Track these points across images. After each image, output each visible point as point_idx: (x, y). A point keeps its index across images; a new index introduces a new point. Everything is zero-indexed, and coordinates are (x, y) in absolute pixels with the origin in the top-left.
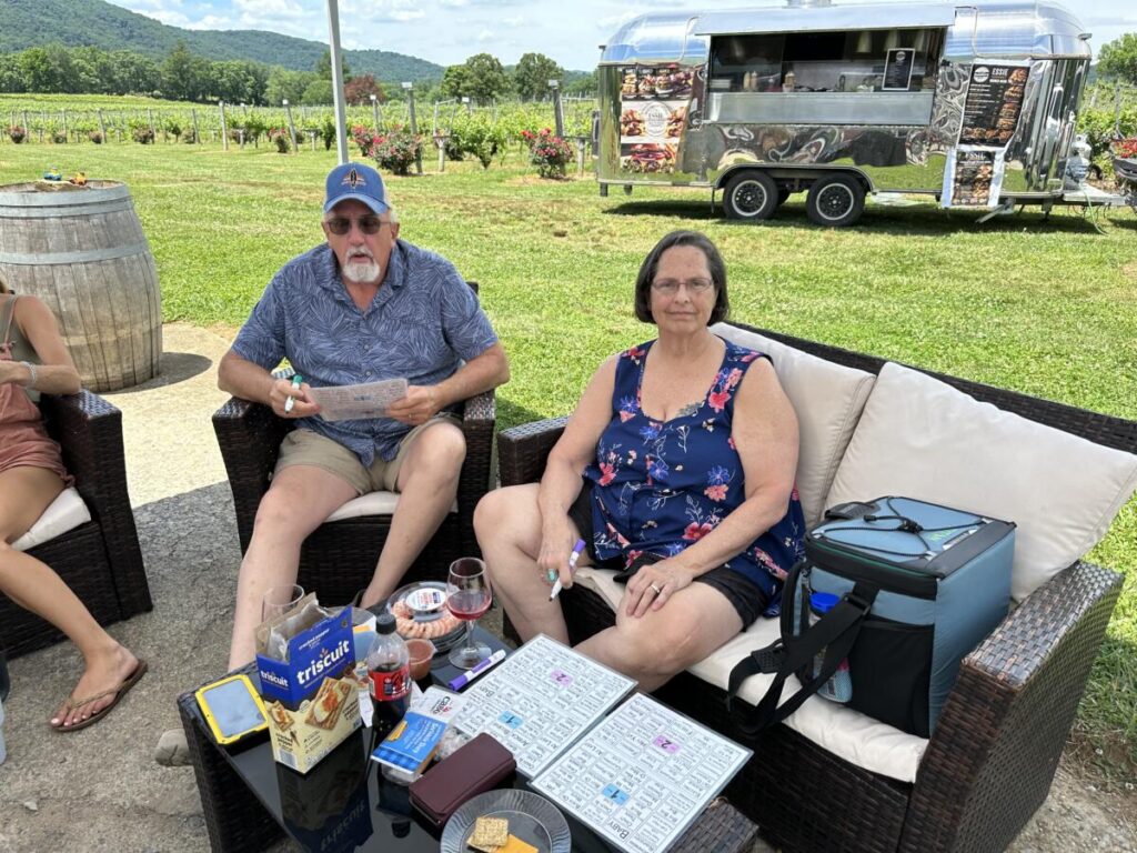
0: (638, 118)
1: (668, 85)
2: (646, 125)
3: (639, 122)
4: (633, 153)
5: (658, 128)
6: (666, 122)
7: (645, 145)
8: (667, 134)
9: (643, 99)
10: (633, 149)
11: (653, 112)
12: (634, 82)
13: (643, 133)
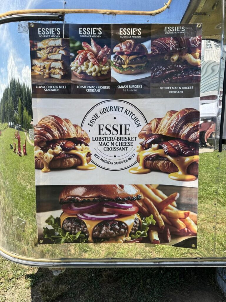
1: (140, 62)
4: (66, 205)
7: (90, 188)
8: (139, 167)
9: (83, 94)
10: (64, 197)
12: (59, 57)
13: (86, 164)
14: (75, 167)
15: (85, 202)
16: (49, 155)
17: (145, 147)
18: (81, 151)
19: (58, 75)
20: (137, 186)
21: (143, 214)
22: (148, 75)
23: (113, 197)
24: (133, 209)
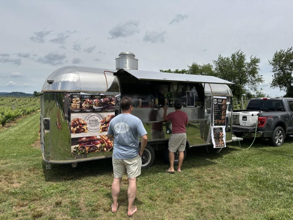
0: (82, 123)
1: (100, 104)
2: (88, 126)
3: (84, 124)
4: (80, 143)
5: (96, 128)
6: (100, 124)
7: (87, 137)
8: (101, 131)
9: (85, 112)
10: (79, 141)
11: (92, 118)
12: (79, 103)
13: (86, 131)
14: (83, 132)
15: (85, 142)
16: (75, 129)
17: (102, 125)
18: (85, 127)
19: (78, 107)
20: (100, 136)
21: (102, 143)
22: (103, 107)
23: (94, 139)
24: (99, 142)
